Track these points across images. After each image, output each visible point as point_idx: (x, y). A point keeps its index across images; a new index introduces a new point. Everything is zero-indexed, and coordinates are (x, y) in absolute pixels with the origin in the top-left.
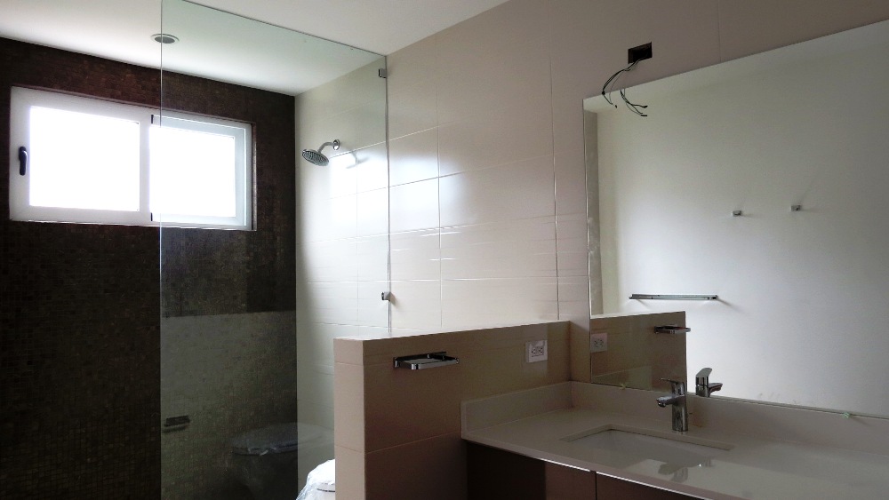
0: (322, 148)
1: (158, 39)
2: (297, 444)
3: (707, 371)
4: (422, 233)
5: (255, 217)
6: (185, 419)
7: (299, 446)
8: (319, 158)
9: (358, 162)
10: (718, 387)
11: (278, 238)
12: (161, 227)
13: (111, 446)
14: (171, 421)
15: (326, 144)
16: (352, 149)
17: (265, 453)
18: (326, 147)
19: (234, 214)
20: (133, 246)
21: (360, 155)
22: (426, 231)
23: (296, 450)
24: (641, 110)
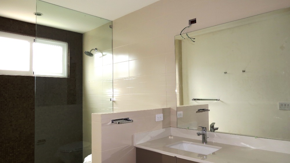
0: (91, 51)
1: (35, 14)
2: (82, 148)
3: (214, 123)
4: (124, 79)
5: (69, 73)
6: (45, 140)
7: (83, 149)
8: (91, 54)
9: (103, 55)
10: (217, 129)
11: (77, 80)
12: (35, 76)
13: (19, 150)
14: (40, 141)
15: (93, 50)
16: (101, 51)
17: (71, 151)
18: (93, 51)
19: (62, 72)
20: (27, 83)
21: (104, 53)
22: (125, 79)
23: (82, 150)
24: (193, 40)
